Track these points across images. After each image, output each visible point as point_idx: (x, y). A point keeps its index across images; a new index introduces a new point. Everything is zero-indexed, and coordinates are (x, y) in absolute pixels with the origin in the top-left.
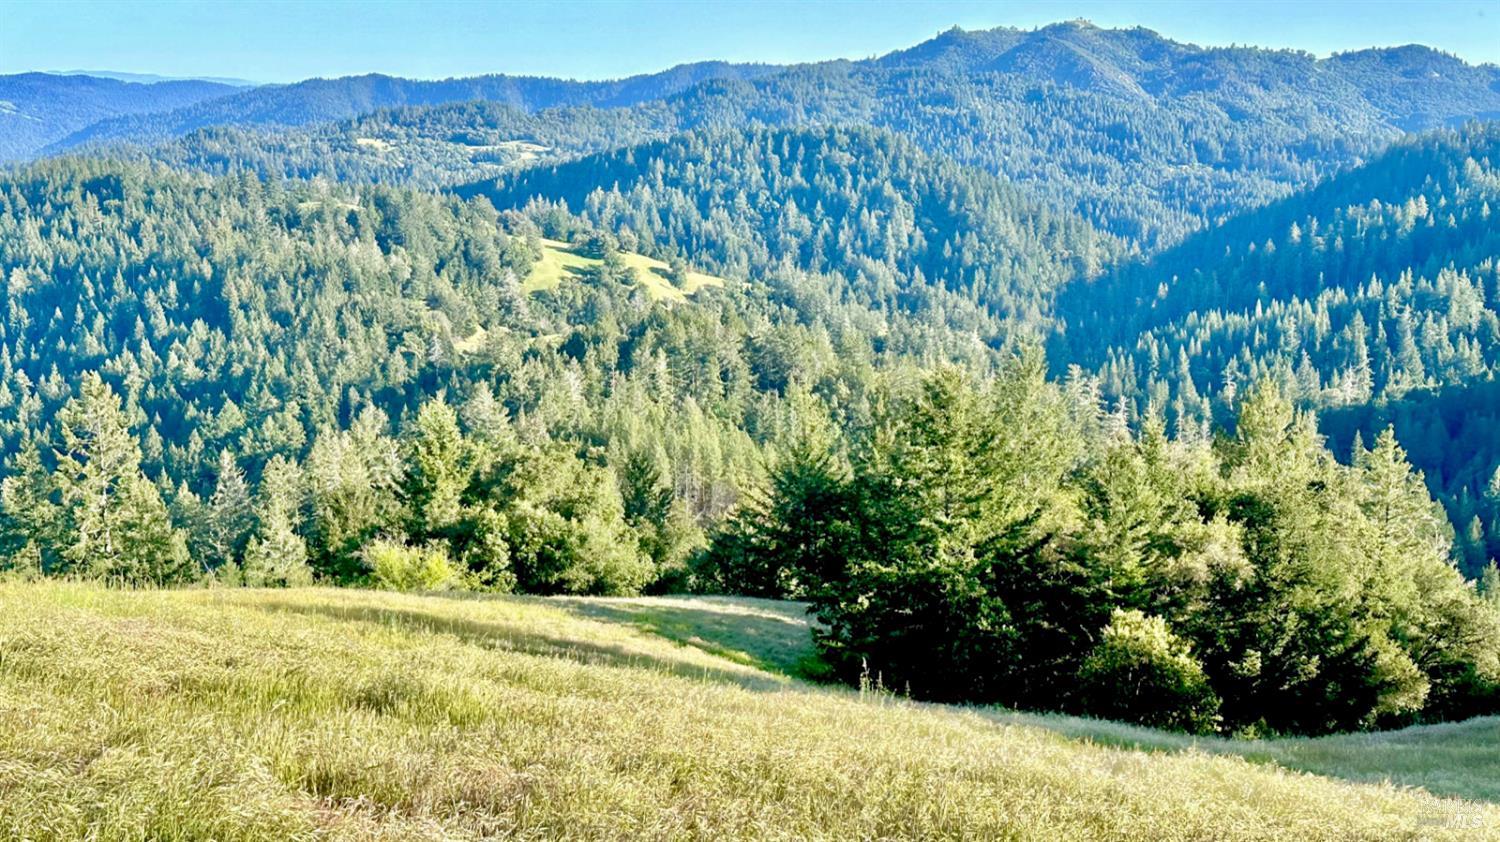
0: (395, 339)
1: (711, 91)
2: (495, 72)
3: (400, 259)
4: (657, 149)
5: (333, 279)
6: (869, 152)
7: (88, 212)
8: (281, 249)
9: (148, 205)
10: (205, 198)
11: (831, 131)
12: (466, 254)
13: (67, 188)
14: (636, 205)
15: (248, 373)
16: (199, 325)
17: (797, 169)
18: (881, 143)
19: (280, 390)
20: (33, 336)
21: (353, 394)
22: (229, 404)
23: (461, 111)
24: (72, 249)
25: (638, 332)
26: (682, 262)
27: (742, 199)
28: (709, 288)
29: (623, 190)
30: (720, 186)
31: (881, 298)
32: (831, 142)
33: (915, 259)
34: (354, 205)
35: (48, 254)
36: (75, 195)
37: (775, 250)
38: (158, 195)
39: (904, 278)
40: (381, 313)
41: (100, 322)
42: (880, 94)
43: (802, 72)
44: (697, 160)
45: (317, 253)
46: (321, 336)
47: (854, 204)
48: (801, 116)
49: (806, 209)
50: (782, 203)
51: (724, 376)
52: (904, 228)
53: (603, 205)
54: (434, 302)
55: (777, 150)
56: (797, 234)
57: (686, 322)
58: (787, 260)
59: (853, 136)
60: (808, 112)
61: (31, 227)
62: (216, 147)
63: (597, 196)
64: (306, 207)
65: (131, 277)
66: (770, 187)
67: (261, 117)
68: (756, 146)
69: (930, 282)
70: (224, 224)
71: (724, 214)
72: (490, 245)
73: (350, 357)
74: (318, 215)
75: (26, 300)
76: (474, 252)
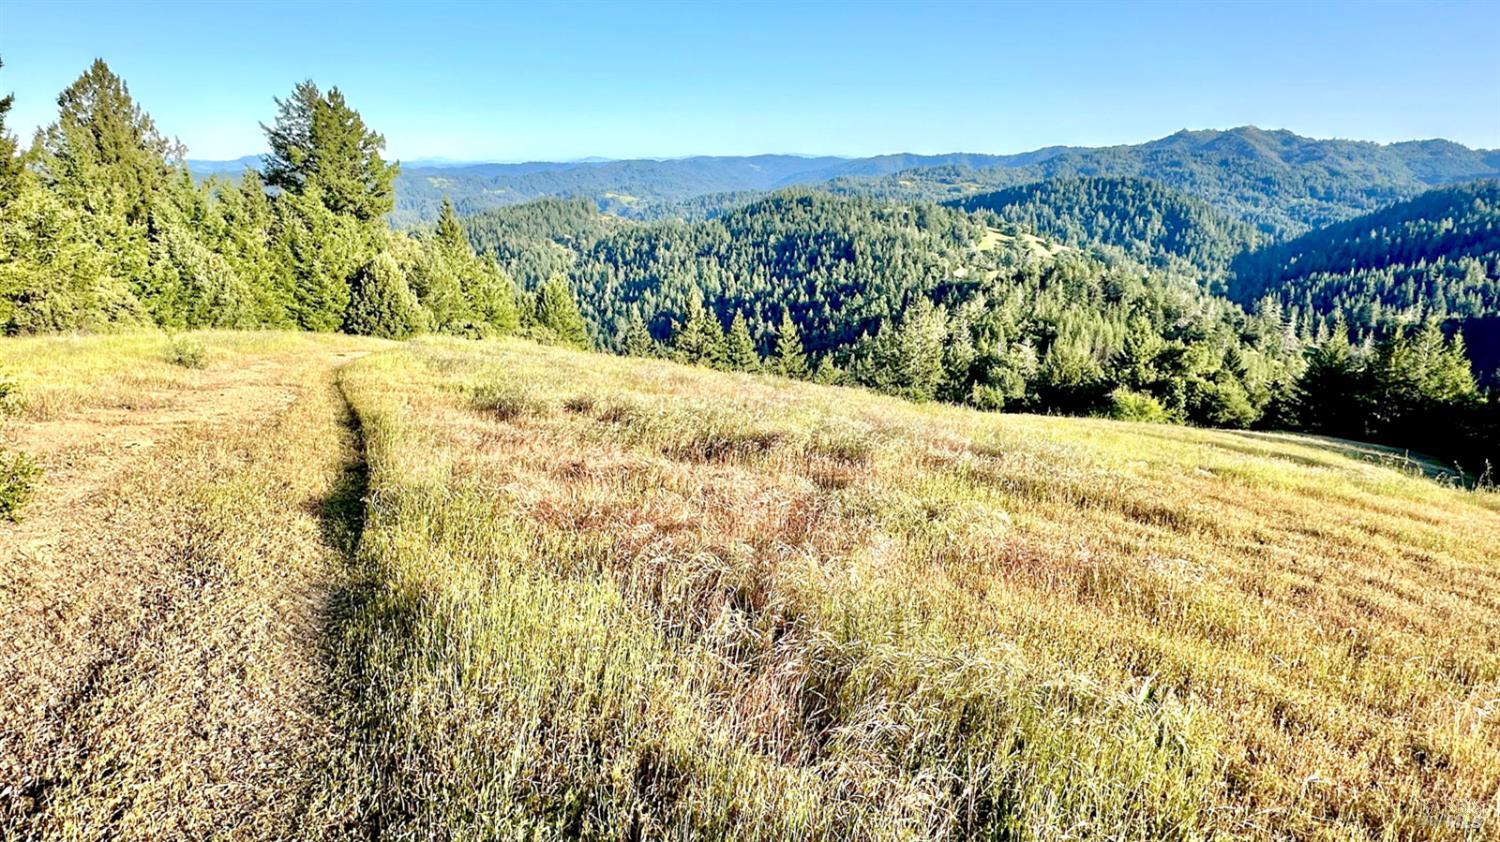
0: (927, 270)
1: (1060, 160)
2: (958, 152)
3: (925, 235)
4: (1037, 187)
5: (899, 242)
6: (1142, 189)
7: (799, 212)
8: (877, 229)
9: (822, 209)
10: (845, 207)
11: (1123, 179)
12: (953, 233)
13: (791, 202)
14: (1026, 212)
15: (866, 282)
16: (843, 261)
17: (1105, 196)
18: (1149, 185)
19: (879, 290)
20: (777, 263)
21: (910, 294)
22: (858, 295)
23: (945, 169)
24: (793, 227)
25: (1050, 272)
26: (1051, 239)
27: (1076, 210)
28: (1064, 252)
29: (1020, 205)
30: (1066, 204)
31: (1143, 258)
32: (1123, 183)
33: (1160, 241)
34: (905, 210)
35: (783, 229)
36: (794, 205)
37: (1091, 235)
38: (826, 205)
39: (1154, 250)
40: (922, 258)
41: (803, 258)
42: (1144, 161)
43: (1104, 151)
44: (1056, 192)
45: (890, 230)
46: (896, 267)
47: (1132, 213)
48: (1103, 171)
49: (1108, 215)
50: (1096, 213)
51: (1089, 295)
52: (1157, 225)
53: (1011, 212)
54: (942, 254)
55: (1096, 188)
56: (1102, 227)
57: (1074, 268)
58: (1097, 239)
59: (1135, 181)
60: (1107, 169)
61: (777, 218)
62: (841, 184)
63: (1008, 208)
64: (886, 211)
65: (817, 238)
66: (1091, 205)
67: (856, 172)
68: (1085, 185)
69: (1167, 251)
70: (854, 218)
71: (1067, 217)
72: (965, 229)
73: (909, 277)
74: (892, 215)
75: (775, 248)
76: (957, 232)
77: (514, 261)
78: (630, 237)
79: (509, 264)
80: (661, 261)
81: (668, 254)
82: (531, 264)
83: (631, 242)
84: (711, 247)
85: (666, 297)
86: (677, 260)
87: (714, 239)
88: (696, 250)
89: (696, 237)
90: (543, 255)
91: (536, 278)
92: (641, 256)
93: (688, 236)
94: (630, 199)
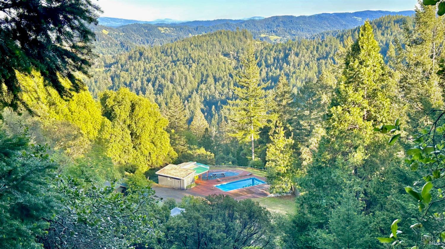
77: (194, 65)
78: (271, 50)
79: (190, 67)
80: (292, 64)
81: (297, 59)
82: (205, 67)
83: (272, 53)
84: (328, 54)
85: (294, 86)
86: (303, 62)
87: (331, 48)
88: (317, 56)
89: (318, 48)
90: (213, 62)
91: (208, 76)
92: (278, 62)
93: (312, 47)
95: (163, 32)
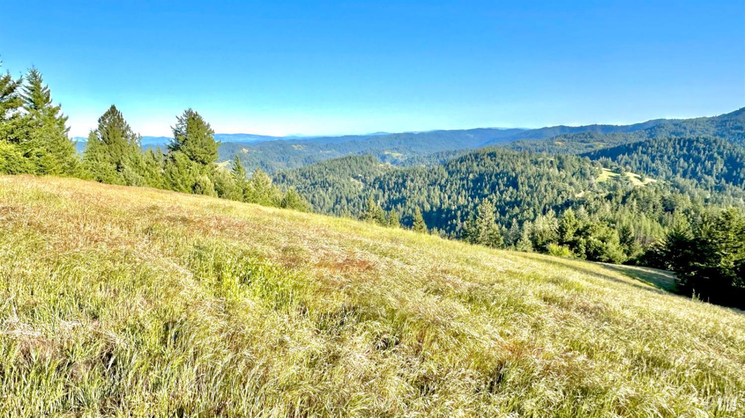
0: (559, 193)
1: (659, 127)
2: (594, 124)
3: (563, 173)
4: (640, 144)
5: (545, 177)
6: (710, 144)
7: (488, 160)
8: (532, 170)
9: (502, 159)
10: (515, 157)
11: (698, 138)
12: (581, 172)
13: (484, 155)
14: (632, 159)
15: (521, 200)
16: (511, 188)
17: (685, 149)
18: (715, 141)
19: (529, 204)
20: (473, 189)
21: (547, 207)
22: (516, 207)
23: (584, 134)
24: (483, 169)
25: (629, 194)
26: (644, 175)
27: (665, 158)
28: (652, 182)
29: (628, 155)
30: (659, 154)
31: (709, 186)
32: (697, 141)
33: (722, 176)
34: (552, 159)
35: (478, 171)
36: (485, 157)
37: (675, 172)
38: (504, 157)
39: (718, 181)
40: (557, 186)
41: (488, 186)
42: (717, 127)
43: (691, 121)
44: (652, 147)
45: (541, 171)
46: (540, 191)
47: (703, 159)
48: (688, 133)
49: (686, 160)
50: (679, 159)
51: (654, 207)
52: (720, 166)
53: (622, 159)
54: (571, 184)
55: (679, 144)
56: (683, 168)
57: (644, 192)
58: (678, 175)
59: (705, 139)
60: (691, 132)
61: (475, 164)
62: (519, 145)
63: (620, 157)
64: (540, 159)
65: (496, 176)
66: (675, 154)
67: (531, 137)
68: (672, 142)
69: (727, 182)
70: (519, 164)
71: (659, 162)
72: (588, 169)
73: (547, 197)
74: (543, 161)
75: (472, 181)
76: (583, 171)
77: (330, 189)
78: (392, 175)
79: (327, 190)
80: (408, 188)
81: (412, 184)
82: (339, 190)
83: (393, 178)
84: (436, 180)
85: (409, 208)
86: (417, 187)
87: (438, 176)
88: (428, 182)
89: (428, 175)
90: (346, 185)
91: (341, 198)
92: (398, 186)
93: (424, 175)
94: (398, 154)
95: (296, 149)
